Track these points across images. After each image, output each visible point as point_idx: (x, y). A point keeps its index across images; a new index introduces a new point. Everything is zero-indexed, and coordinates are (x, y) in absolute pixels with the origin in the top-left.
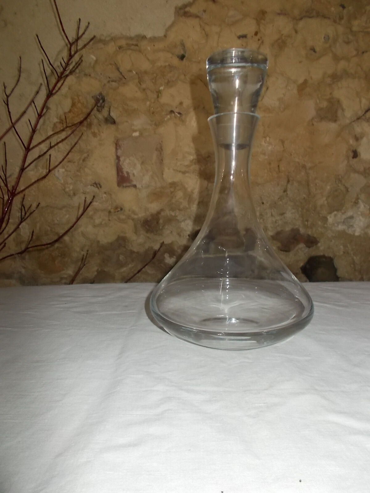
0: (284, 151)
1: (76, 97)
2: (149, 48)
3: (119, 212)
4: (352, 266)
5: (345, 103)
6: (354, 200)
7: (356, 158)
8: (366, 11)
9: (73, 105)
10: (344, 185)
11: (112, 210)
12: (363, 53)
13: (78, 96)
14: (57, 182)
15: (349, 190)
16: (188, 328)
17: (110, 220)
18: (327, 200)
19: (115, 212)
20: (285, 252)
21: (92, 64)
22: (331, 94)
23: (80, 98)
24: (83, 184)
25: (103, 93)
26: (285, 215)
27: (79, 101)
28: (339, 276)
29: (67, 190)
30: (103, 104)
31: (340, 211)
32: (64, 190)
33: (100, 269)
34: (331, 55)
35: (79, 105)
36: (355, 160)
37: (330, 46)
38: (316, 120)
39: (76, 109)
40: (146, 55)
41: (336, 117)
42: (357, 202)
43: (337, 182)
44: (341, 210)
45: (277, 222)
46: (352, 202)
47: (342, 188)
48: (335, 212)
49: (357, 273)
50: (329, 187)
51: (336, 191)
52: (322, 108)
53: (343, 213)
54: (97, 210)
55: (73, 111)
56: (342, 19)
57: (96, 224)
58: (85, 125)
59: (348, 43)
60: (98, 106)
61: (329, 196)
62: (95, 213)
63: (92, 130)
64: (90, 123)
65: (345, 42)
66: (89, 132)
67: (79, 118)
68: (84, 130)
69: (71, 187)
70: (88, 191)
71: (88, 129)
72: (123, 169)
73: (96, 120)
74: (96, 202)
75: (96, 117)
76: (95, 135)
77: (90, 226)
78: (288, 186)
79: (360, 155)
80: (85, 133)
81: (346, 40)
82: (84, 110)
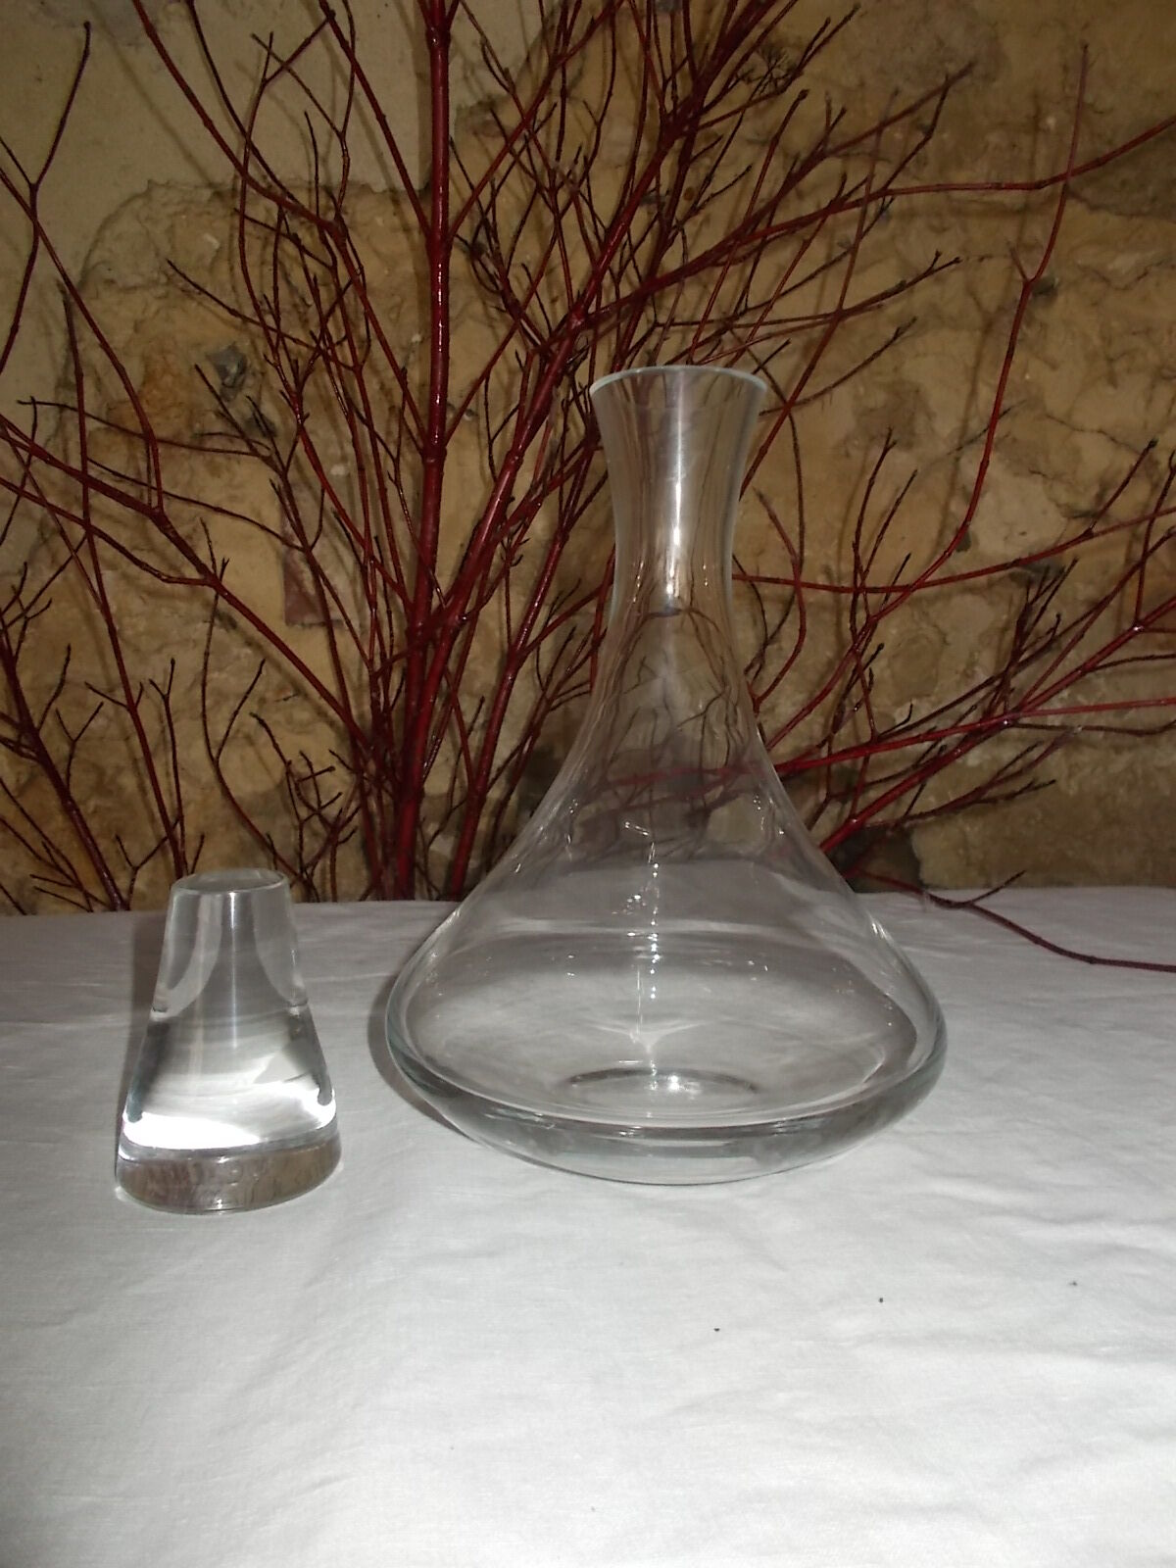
1: (157, 357)
2: (379, 220)
3: (289, 702)
4: (961, 851)
5: (936, 396)
6: (962, 667)
7: (965, 549)
8: (986, 147)
9: (149, 378)
10: (935, 626)
11: (270, 695)
12: (982, 259)
13: (163, 352)
15: (949, 639)
16: (520, 1111)
18: (890, 666)
19: (278, 701)
21: (208, 261)
22: (896, 370)
23: (171, 358)
24: (180, 617)
25: (239, 345)
26: (777, 710)
27: (166, 370)
28: (926, 882)
29: (129, 632)
30: (242, 377)
31: (925, 699)
34: (893, 262)
35: (168, 379)
36: (962, 554)
37: (893, 238)
38: (856, 442)
39: (157, 393)
40: (368, 239)
41: (912, 433)
42: (969, 672)
43: (916, 618)
44: (928, 695)
46: (957, 673)
47: (931, 634)
48: (913, 702)
49: (974, 874)
50: (894, 631)
51: (914, 641)
52: (872, 410)
53: (934, 705)
54: (222, 696)
55: (149, 397)
56: (925, 164)
57: (220, 738)
58: (186, 439)
59: (941, 230)
60: (223, 384)
61: (894, 657)
62: (217, 703)
63: (208, 456)
64: (202, 435)
65: (933, 228)
66: (198, 461)
67: (168, 418)
68: (183, 455)
69: (142, 626)
70: (193, 637)
71: (195, 453)
72: (302, 572)
73: (218, 426)
74: (220, 670)
75: (218, 414)
76: (215, 471)
77: (201, 743)
78: (784, 626)
79: (977, 542)
80: (186, 465)
81: (935, 222)
82: (183, 395)
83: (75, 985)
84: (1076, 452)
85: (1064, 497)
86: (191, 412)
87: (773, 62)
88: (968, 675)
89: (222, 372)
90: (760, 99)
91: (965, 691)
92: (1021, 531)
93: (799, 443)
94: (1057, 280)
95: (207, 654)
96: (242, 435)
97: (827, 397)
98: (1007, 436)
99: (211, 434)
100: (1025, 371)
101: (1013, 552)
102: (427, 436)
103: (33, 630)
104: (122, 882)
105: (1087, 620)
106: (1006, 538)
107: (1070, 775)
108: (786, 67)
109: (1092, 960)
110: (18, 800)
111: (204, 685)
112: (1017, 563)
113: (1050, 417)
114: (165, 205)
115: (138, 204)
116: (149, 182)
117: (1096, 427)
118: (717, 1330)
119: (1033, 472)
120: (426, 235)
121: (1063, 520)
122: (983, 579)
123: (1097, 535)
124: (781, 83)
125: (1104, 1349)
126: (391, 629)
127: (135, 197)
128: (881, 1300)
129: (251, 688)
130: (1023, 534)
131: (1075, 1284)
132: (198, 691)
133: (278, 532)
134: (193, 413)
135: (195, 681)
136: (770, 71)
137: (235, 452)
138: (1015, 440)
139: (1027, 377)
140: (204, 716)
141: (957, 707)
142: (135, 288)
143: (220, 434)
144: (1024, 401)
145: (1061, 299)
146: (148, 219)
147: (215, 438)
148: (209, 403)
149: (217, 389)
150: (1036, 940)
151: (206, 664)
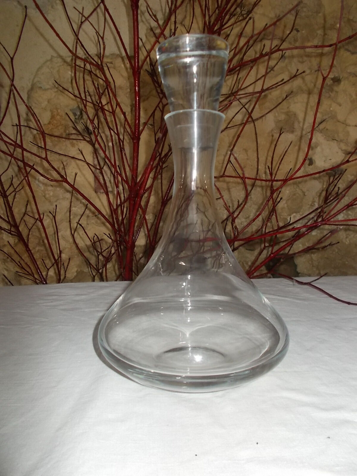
0: (247, 159)
1: (55, 110)
2: (123, 66)
3: (96, 217)
4: (310, 262)
5: (301, 116)
6: (310, 203)
7: (311, 165)
8: (317, 35)
9: (53, 117)
10: (301, 190)
11: (90, 215)
13: (57, 109)
14: (38, 189)
15: (306, 194)
17: (88, 224)
18: (286, 203)
19: (93, 216)
20: (250, 251)
21: (70, 80)
22: (288, 108)
23: (59, 111)
25: (80, 106)
27: (58, 114)
28: (299, 272)
29: (47, 196)
30: (81, 116)
32: (44, 196)
33: (79, 270)
34: (287, 73)
35: (58, 117)
36: (311, 167)
37: (286, 65)
38: (275, 131)
39: (55, 122)
40: (119, 72)
41: (293, 128)
42: (313, 204)
43: (295, 187)
44: (299, 212)
45: (243, 223)
46: (309, 205)
47: (300, 192)
48: (294, 214)
49: (315, 269)
50: (288, 192)
51: (294, 195)
52: (280, 121)
53: (301, 215)
54: (76, 215)
55: (53, 123)
56: (297, 41)
57: (75, 228)
58: (64, 136)
59: (302, 62)
60: (75, 119)
61: (288, 200)
62: (74, 217)
63: (71, 141)
64: (69, 134)
65: (299, 62)
66: (68, 142)
67: (58, 129)
68: (63, 141)
69: (51, 194)
70: (67, 197)
71: (67, 140)
72: (100, 176)
73: (74, 132)
74: (75, 207)
75: (74, 128)
76: (73, 145)
77: (69, 230)
78: (252, 191)
79: (315, 163)
80: (64, 144)
81: (301, 60)
82: (63, 122)
83: (16, 311)
84: (348, 133)
85: (344, 148)
86: (66, 128)
87: (242, 9)
88: (312, 205)
89: (75, 114)
90: (238, 22)
91: (311, 211)
92: (329, 158)
93: (257, 132)
94: (341, 77)
95: (71, 202)
96: (81, 134)
97: (264, 118)
98: (324, 128)
99: (72, 134)
100: (331, 107)
101: (328, 166)
102: (134, 133)
103: (18, 196)
104: (44, 274)
105: (346, 190)
106: (325, 161)
107: (347, 238)
108: (247, 11)
109: (349, 303)
110: (14, 248)
111: (70, 212)
112: (329, 169)
113: (339, 121)
114: (57, 63)
115: (48, 63)
116: (52, 56)
117: (354, 124)
118: (196, 455)
119: (333, 140)
120: (133, 69)
121: (344, 155)
122: (317, 175)
123: (351, 161)
124: (245, 16)
125: (337, 468)
126: (124, 195)
127: (47, 61)
128: (257, 443)
129: (84, 213)
130: (331, 159)
131: (329, 438)
132: (68, 214)
133: (92, 164)
134: (66, 127)
135: (67, 211)
136: (241, 12)
137: (79, 140)
138: (327, 129)
139: (331, 109)
140: (70, 221)
141: (309, 216)
142: (48, 89)
143: (74, 134)
144: (330, 117)
145: (342, 83)
146: (51, 67)
147: (73, 135)
148: (71, 124)
149: (73, 120)
150: (331, 296)
151: (71, 205)
